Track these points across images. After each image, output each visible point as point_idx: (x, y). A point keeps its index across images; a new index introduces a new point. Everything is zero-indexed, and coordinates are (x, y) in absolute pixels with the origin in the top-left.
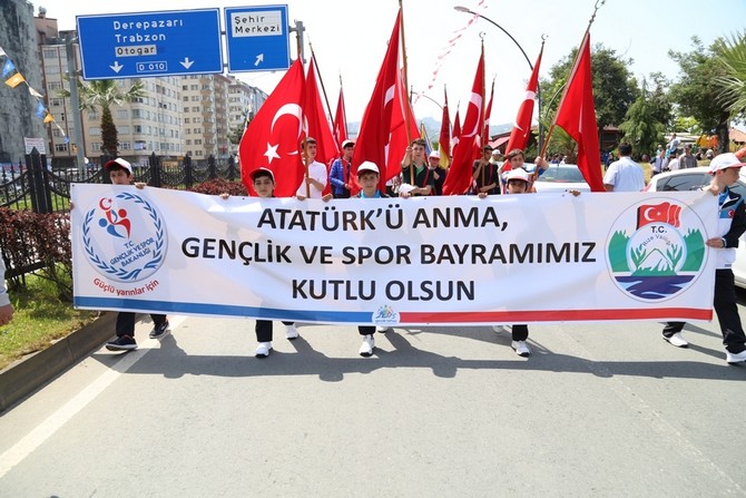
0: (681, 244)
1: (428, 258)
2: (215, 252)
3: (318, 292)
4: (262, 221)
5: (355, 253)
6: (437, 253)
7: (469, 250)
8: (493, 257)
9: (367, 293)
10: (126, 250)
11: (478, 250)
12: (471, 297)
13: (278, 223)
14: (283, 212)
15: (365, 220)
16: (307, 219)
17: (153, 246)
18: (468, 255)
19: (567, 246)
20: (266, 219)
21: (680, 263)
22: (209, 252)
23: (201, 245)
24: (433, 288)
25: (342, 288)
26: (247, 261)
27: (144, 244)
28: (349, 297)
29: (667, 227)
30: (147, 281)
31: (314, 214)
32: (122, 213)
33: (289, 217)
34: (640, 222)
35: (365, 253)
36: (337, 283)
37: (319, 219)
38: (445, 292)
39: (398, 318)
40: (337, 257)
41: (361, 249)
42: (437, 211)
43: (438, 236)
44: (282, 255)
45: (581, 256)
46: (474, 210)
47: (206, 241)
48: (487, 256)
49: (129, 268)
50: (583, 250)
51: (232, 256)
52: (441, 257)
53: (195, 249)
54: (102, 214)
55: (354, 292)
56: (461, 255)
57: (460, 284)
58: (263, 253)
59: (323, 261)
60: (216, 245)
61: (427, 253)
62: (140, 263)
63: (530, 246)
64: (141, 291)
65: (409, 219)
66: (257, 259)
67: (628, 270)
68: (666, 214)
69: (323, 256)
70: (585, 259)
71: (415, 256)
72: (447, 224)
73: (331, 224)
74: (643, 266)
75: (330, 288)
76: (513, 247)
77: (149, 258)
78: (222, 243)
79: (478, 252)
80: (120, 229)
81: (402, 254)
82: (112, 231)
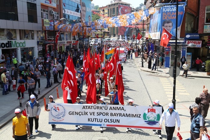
0: (156, 116)
1: (112, 115)
2: (75, 114)
3: (92, 120)
4: (83, 108)
5: (99, 113)
6: (113, 114)
7: (119, 114)
8: (123, 116)
9: (101, 121)
10: (58, 114)
11: (120, 114)
12: (119, 122)
13: (86, 108)
14: (87, 106)
15: (101, 108)
16: (91, 107)
17: (63, 113)
18: (119, 115)
19: (136, 115)
20: (84, 107)
21: (156, 119)
22: (73, 114)
23: (72, 113)
24: (112, 120)
25: (97, 120)
26: (80, 115)
27: (62, 113)
28: (98, 121)
29: (153, 113)
30: (62, 119)
31: (92, 106)
32: (58, 108)
33: (88, 107)
34: (148, 112)
35: (101, 113)
36: (96, 119)
37: (93, 107)
38: (114, 121)
39: (106, 125)
40: (96, 114)
41: (100, 113)
42: (113, 107)
43: (114, 112)
44: (86, 113)
45: (138, 117)
46: (120, 107)
47: (73, 112)
48: (122, 115)
49: (59, 117)
50: (139, 116)
51: (77, 114)
52: (114, 115)
53: (71, 113)
54: (54, 108)
55: (99, 121)
56: (117, 115)
57: (117, 120)
58: (83, 114)
59: (93, 115)
60: (75, 113)
61: (112, 114)
62: (61, 116)
63: (129, 114)
64: (61, 121)
65: (109, 108)
66: (82, 115)
67: (146, 120)
68: (153, 111)
69: (93, 114)
70: (139, 117)
71: (109, 114)
72: (115, 110)
73: (95, 108)
74: (149, 119)
75: (95, 120)
76: (126, 114)
77: (63, 115)
78: (76, 112)
79: (120, 115)
80: (57, 110)
81: (107, 114)
82: (56, 111)
